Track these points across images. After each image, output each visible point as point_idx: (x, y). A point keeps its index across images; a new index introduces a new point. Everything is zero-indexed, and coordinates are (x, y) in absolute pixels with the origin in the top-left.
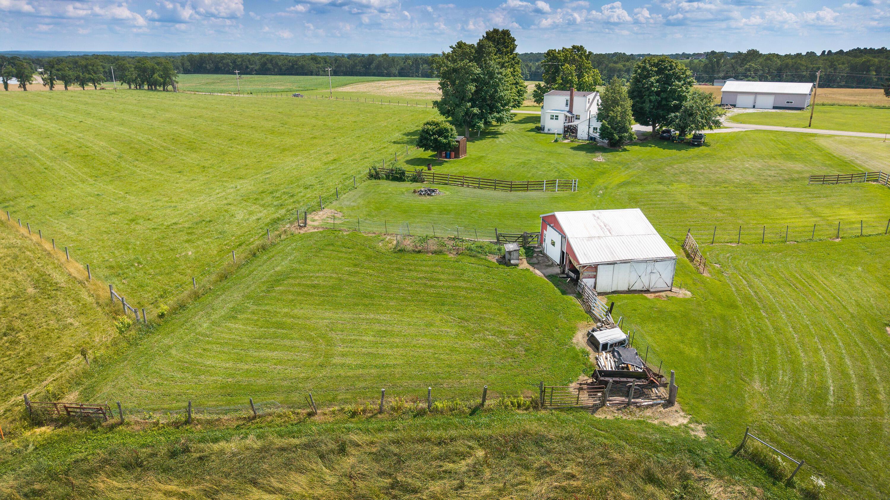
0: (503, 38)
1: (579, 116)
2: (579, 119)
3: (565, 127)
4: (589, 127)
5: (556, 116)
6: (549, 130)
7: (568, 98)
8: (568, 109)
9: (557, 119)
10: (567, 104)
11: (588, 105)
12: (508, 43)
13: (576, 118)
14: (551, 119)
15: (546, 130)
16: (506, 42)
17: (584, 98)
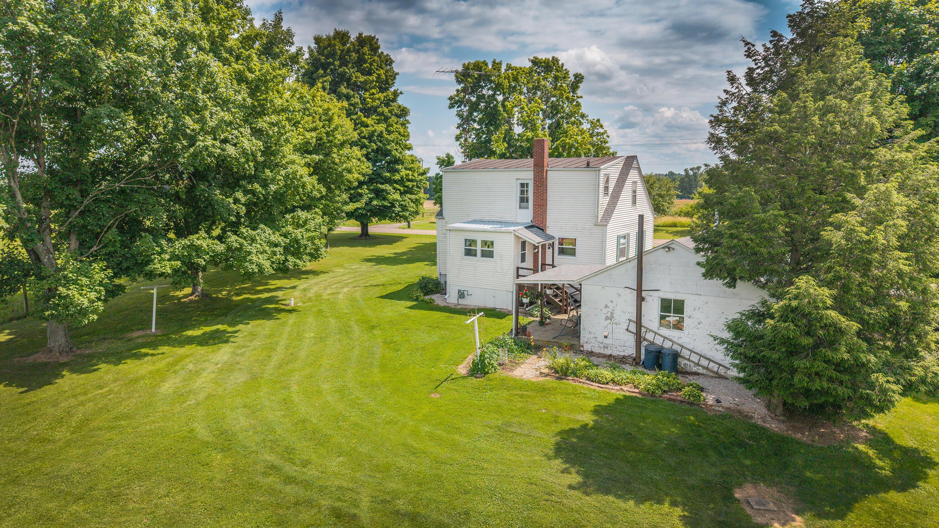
0: (358, 52)
1: (574, 242)
2: (572, 252)
3: (520, 287)
4: (640, 299)
5: (485, 243)
6: (461, 295)
7: (528, 176)
8: (527, 216)
9: (488, 254)
10: (523, 200)
11: (604, 201)
12: (371, 64)
13: (562, 252)
14: (469, 253)
15: (452, 298)
16: (365, 61)
17: (586, 176)
